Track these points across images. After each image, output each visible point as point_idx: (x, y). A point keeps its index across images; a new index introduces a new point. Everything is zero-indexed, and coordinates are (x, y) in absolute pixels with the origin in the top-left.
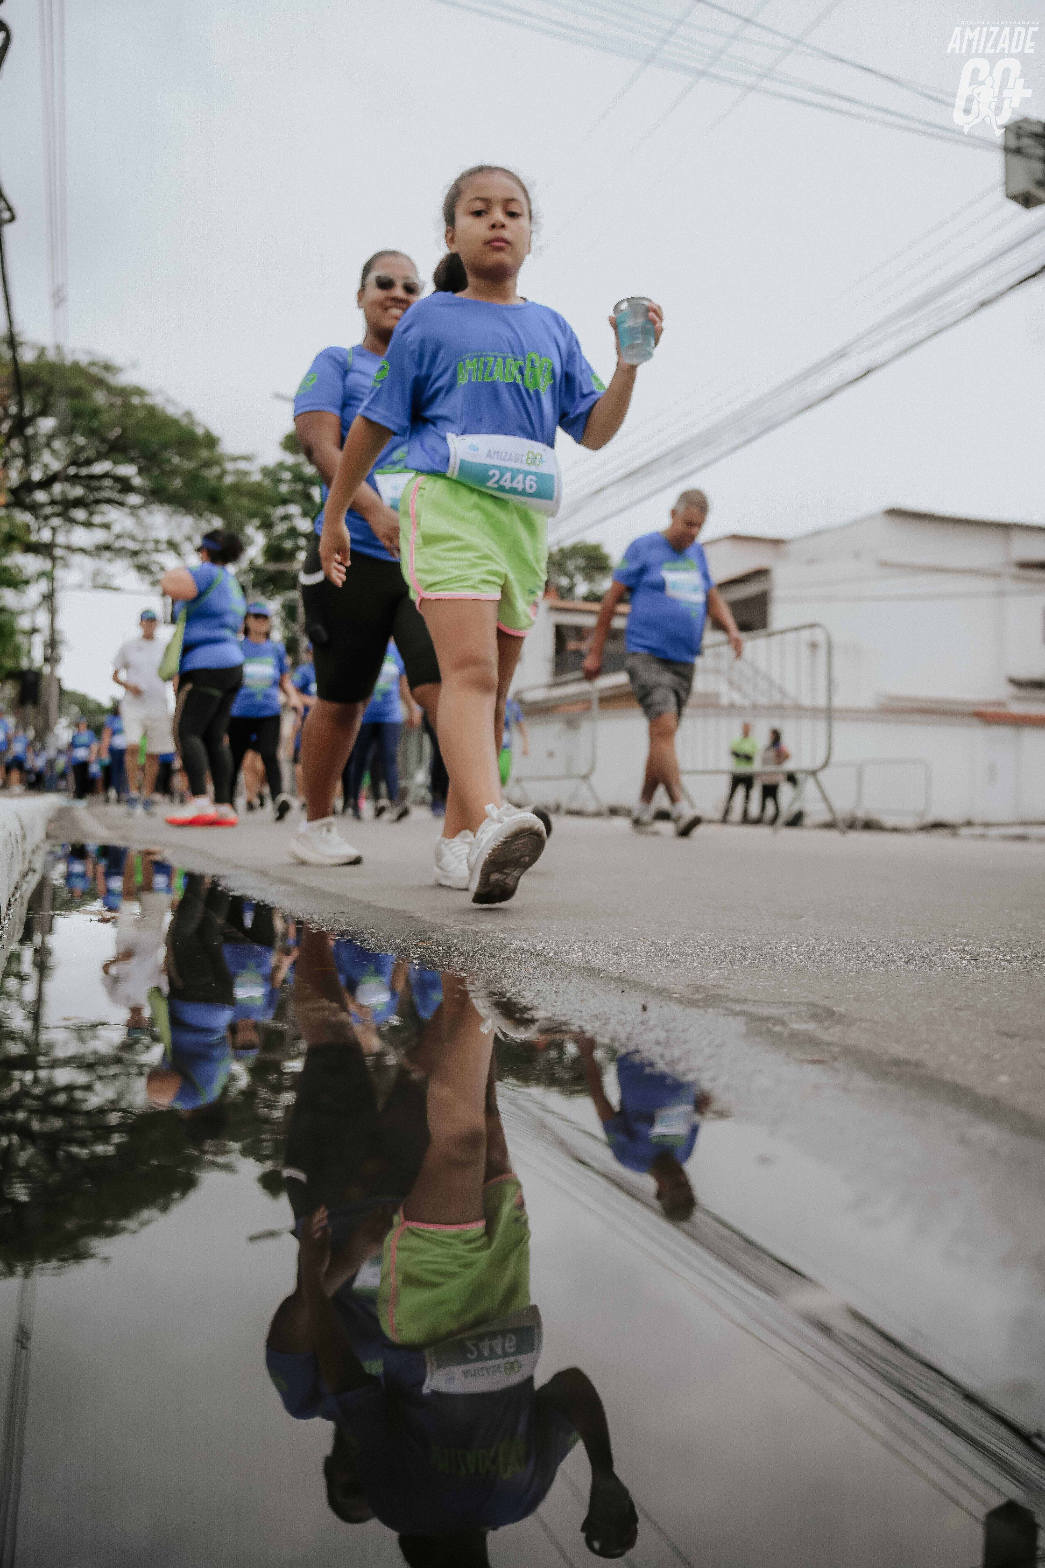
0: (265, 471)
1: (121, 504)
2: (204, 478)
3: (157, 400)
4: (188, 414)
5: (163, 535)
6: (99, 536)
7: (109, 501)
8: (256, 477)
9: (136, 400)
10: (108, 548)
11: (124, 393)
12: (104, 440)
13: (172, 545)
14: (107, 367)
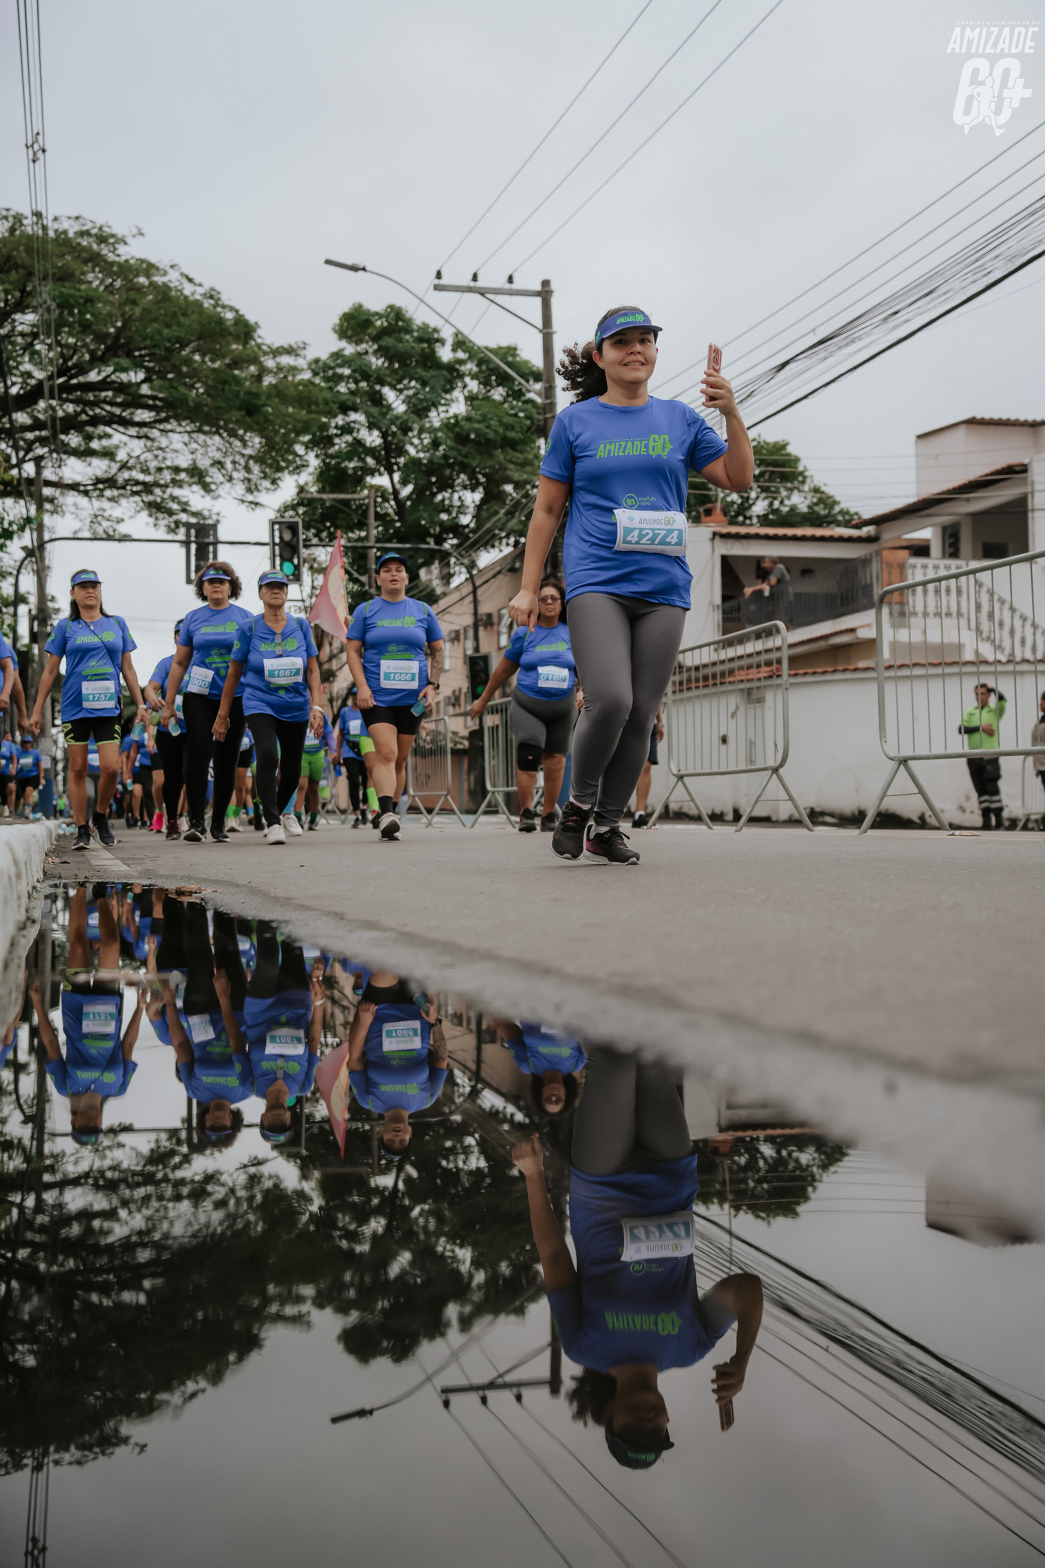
0: (317, 367)
1: (126, 423)
2: (237, 381)
3: (173, 278)
4: (212, 295)
5: (184, 462)
6: (99, 467)
7: (110, 421)
8: (307, 375)
9: (142, 280)
10: (110, 482)
11: (126, 270)
12: (100, 337)
13: (197, 475)
14: (102, 239)
